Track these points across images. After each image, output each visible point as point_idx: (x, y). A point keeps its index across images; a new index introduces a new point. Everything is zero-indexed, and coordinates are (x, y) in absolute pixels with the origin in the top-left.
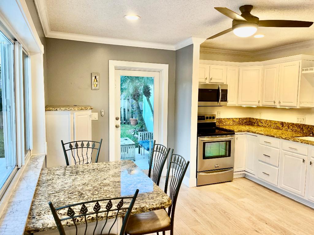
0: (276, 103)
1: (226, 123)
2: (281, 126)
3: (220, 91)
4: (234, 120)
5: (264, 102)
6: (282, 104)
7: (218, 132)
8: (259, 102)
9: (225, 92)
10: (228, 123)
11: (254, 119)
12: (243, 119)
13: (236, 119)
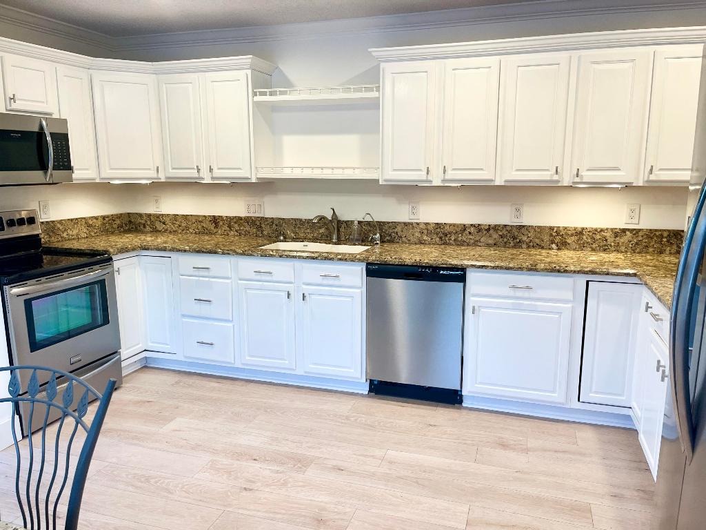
0: (201, 171)
1: (71, 233)
2: (212, 227)
3: (49, 139)
4: (91, 223)
5: (171, 171)
6: (217, 173)
7: (49, 263)
8: (158, 171)
9: (62, 140)
10: (75, 232)
11: (140, 215)
12: (112, 218)
13: (95, 220)
